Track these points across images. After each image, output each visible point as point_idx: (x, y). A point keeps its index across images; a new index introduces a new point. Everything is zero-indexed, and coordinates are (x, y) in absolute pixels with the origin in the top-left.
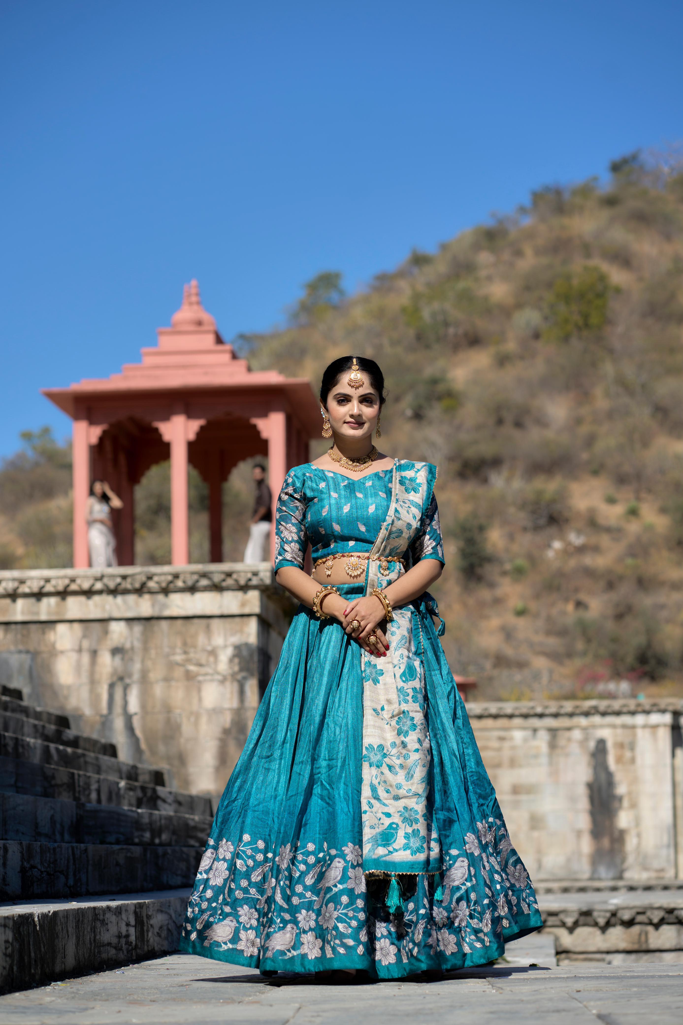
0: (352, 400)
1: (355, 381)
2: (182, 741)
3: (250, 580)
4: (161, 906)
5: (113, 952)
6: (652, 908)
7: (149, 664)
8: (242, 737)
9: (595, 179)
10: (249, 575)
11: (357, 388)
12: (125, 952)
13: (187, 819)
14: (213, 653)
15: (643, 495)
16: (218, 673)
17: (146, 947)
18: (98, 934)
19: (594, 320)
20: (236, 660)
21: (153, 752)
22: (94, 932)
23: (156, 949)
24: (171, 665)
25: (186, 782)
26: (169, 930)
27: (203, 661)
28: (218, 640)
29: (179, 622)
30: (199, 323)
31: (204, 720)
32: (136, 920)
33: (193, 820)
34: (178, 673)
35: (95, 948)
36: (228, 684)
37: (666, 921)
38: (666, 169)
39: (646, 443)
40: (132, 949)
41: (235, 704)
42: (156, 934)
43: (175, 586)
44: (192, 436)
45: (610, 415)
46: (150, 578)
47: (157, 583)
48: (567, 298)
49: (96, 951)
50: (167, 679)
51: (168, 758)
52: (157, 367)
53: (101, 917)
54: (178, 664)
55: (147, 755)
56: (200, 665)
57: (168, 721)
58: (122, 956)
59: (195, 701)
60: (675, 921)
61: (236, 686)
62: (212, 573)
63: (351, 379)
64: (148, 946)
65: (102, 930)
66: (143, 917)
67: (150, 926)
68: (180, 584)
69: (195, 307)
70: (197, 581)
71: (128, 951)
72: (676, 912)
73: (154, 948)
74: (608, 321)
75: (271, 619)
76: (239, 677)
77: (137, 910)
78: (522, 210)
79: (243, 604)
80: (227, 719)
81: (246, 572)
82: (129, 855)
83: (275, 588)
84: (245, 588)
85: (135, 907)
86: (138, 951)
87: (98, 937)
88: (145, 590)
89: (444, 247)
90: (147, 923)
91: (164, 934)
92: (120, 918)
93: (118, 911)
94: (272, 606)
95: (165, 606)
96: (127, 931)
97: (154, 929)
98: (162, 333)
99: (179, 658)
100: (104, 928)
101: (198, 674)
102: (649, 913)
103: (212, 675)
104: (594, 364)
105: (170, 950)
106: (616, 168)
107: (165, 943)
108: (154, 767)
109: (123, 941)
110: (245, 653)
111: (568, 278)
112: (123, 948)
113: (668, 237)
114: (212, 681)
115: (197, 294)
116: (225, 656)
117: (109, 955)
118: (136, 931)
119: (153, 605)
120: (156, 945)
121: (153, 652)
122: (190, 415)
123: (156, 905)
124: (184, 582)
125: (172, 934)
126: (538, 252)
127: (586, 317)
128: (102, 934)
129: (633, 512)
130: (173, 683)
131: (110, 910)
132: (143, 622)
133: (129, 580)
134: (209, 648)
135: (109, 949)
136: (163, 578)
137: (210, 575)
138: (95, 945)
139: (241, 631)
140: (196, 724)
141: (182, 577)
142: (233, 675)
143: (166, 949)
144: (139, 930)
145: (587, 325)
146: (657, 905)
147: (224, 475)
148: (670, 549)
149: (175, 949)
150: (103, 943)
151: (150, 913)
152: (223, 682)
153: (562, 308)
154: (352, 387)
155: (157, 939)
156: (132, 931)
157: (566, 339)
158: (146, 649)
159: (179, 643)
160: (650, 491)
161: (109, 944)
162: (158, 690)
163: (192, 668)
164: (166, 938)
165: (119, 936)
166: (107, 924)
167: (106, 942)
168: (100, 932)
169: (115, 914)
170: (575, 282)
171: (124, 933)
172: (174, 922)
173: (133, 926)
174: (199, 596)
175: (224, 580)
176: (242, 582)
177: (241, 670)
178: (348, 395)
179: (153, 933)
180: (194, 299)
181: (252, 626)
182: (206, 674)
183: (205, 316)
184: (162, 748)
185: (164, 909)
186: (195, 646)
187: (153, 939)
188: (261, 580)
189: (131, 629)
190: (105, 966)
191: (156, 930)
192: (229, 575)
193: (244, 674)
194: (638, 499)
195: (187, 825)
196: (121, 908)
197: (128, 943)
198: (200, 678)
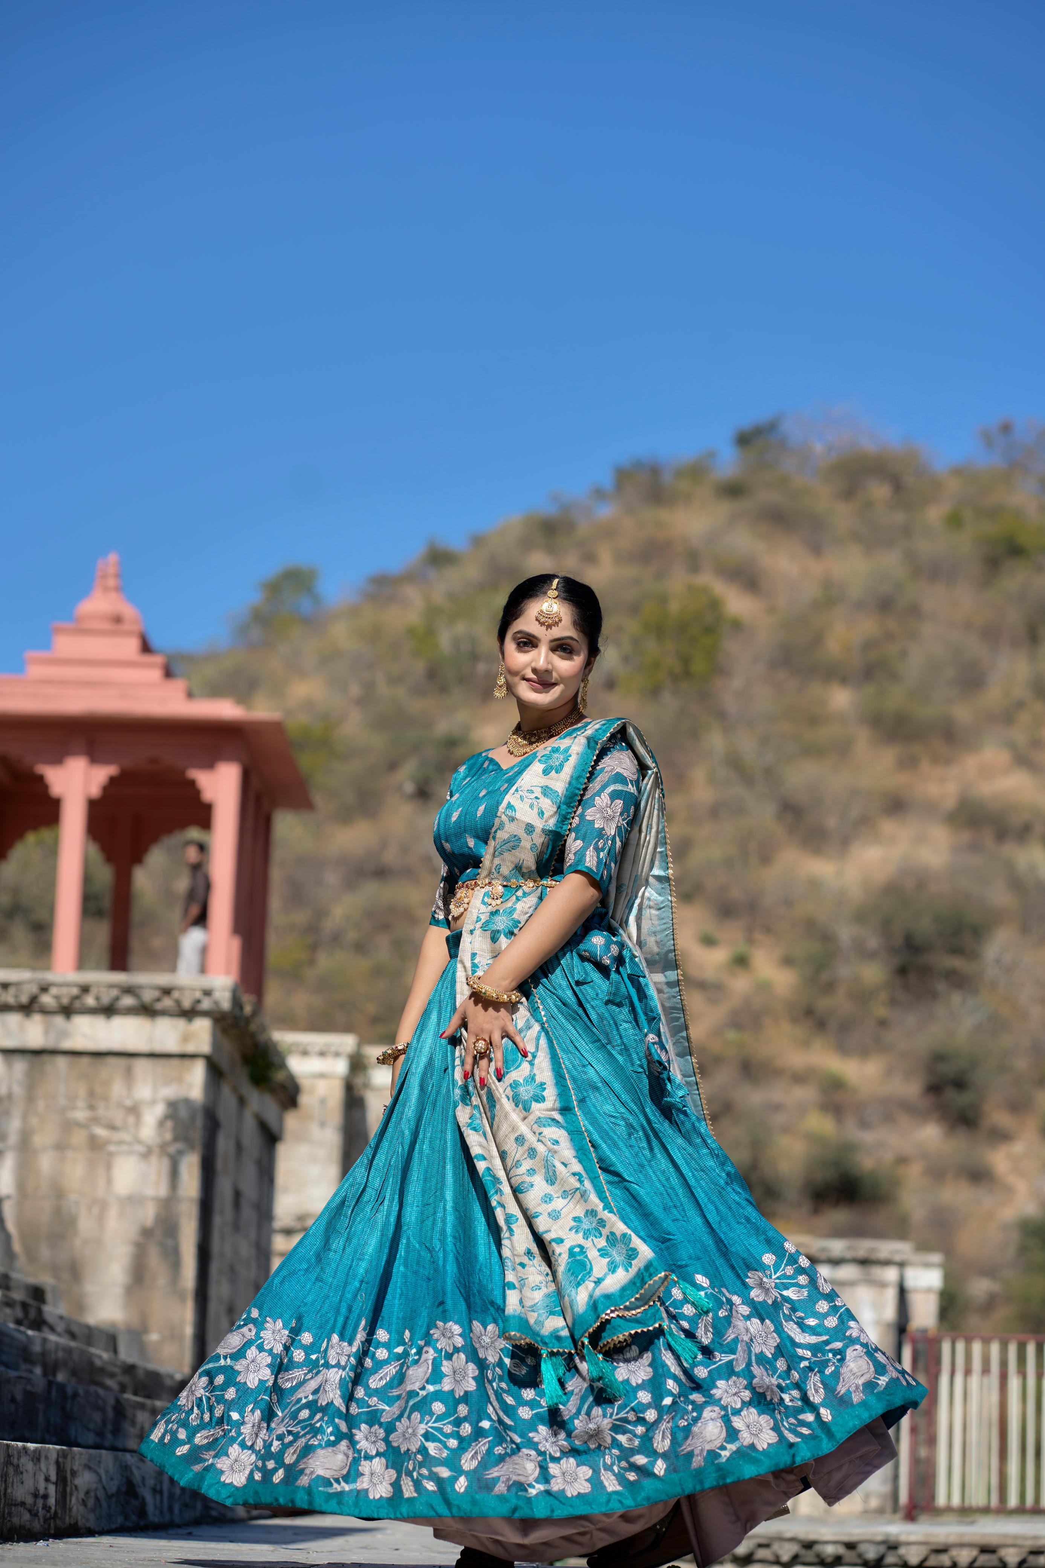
0: (539, 644)
1: (548, 616)
2: (78, 1242)
3: (199, 1001)
4: (89, 1460)
5: (27, 1516)
6: (781, 1539)
7: (34, 1121)
8: (170, 1243)
9: (711, 455)
10: (198, 995)
11: (549, 627)
12: (42, 1520)
13: (92, 1355)
14: (134, 1110)
15: (758, 936)
16: (139, 1142)
17: (67, 1518)
18: (10, 1485)
19: (699, 666)
20: (169, 1124)
21: (32, 1256)
22: (6, 1481)
23: (80, 1524)
24: (68, 1126)
25: (80, 1306)
26: (97, 1498)
27: (118, 1122)
28: (143, 1091)
29: (85, 1061)
30: (118, 619)
31: (113, 1212)
32: (57, 1474)
33: (100, 1357)
34: (79, 1137)
35: (4, 1507)
36: (154, 1159)
37: (801, 1560)
38: (819, 448)
39: (766, 859)
40: (51, 1518)
41: (163, 1191)
42: (80, 1500)
43: (83, 1004)
44: (95, 791)
45: (715, 812)
46: (44, 989)
47: (57, 997)
48: (658, 630)
49: (6, 1511)
50: (61, 1147)
51: (55, 1269)
52: (48, 682)
53: (15, 1461)
54: (79, 1125)
55: (22, 1260)
56: (112, 1127)
57: (58, 1211)
58: (37, 1526)
59: (101, 1182)
60: (815, 1560)
61: (166, 1164)
62: (140, 987)
63: (542, 611)
64: (70, 1517)
65: (15, 1480)
66: (66, 1471)
67: (74, 1487)
68: (90, 1001)
69: (113, 595)
70: (117, 999)
71: (45, 1520)
72: (817, 1548)
73: (76, 1523)
74: (718, 670)
75: (224, 1064)
76: (172, 1149)
77: (60, 1460)
78: (599, 494)
79: (186, 1038)
80: (149, 1214)
81: (193, 990)
82: (29, 1388)
83: (235, 1018)
84: (189, 1014)
85: (58, 1455)
86: (58, 1522)
87: (9, 1491)
88: (36, 1006)
89: (478, 541)
90: (71, 1482)
91: (91, 1503)
92: (38, 1466)
93: (36, 1457)
94: (227, 1045)
95: (65, 1034)
96: (46, 1488)
97: (78, 1493)
98: (58, 631)
99: (80, 1115)
100: (18, 1478)
101: (108, 1142)
102: (776, 1547)
103: (130, 1144)
104: (695, 734)
105: (97, 1529)
106: (744, 440)
107: (92, 1517)
108: (32, 1280)
109: (40, 1502)
110: (183, 1113)
111: (663, 600)
112: (39, 1514)
113: (816, 550)
114: (130, 1153)
115: (118, 576)
116: (152, 1116)
117: (22, 1520)
118: (56, 1492)
119: (46, 1032)
120: (79, 1518)
121: (41, 1105)
122: (95, 758)
123: (83, 1456)
124: (97, 998)
125: (101, 1505)
126: (620, 558)
127: (686, 661)
128: (15, 1487)
129: (741, 962)
130: (70, 1154)
131: (26, 1452)
132: (29, 1057)
133: (12, 991)
134: (128, 1103)
135: (22, 1511)
136: (64, 991)
137: (137, 991)
138: (5, 1501)
139: (180, 1080)
140: (101, 1219)
141: (94, 991)
142: (163, 1147)
143: (92, 1527)
144: (61, 1490)
145: (687, 674)
146: (788, 1535)
147: (137, 856)
148: (795, 1020)
149: (103, 1529)
150: (16, 1500)
151: (75, 1468)
152: (146, 1156)
153: (651, 646)
154: (542, 624)
155: (82, 1508)
156: (52, 1489)
157: (654, 692)
158: (30, 1098)
159: (82, 1092)
160: (768, 930)
161: (23, 1504)
162: (46, 1163)
163: (100, 1132)
164: (93, 1510)
165: (36, 1495)
166: (22, 1473)
167: (19, 1500)
168: (13, 1483)
169: (33, 1461)
170: (674, 607)
171: (42, 1492)
172: (104, 1488)
173: (53, 1483)
174: (118, 1022)
175: (158, 1000)
176: (187, 1004)
177: (176, 1139)
178: (534, 636)
179: (77, 1499)
180: (111, 582)
181: (197, 1073)
182: (121, 1142)
183: (128, 610)
184: (45, 1253)
185: (92, 1466)
186: (106, 1098)
187: (77, 1509)
188: (216, 1003)
189: (9, 1065)
190: (16, 1536)
191: (82, 1495)
192: (167, 991)
193: (179, 1146)
194: (750, 941)
195: (91, 1364)
196: (40, 1452)
197: (46, 1508)
198: (112, 1148)
